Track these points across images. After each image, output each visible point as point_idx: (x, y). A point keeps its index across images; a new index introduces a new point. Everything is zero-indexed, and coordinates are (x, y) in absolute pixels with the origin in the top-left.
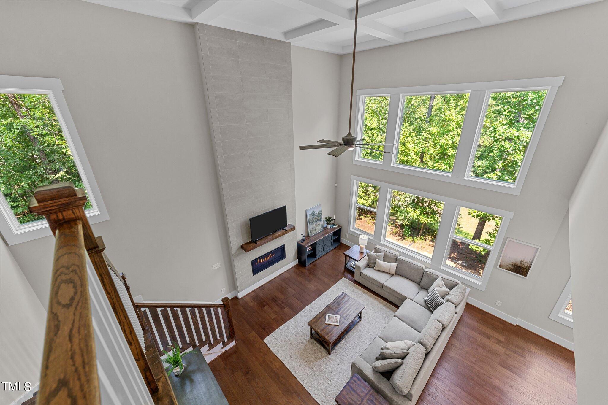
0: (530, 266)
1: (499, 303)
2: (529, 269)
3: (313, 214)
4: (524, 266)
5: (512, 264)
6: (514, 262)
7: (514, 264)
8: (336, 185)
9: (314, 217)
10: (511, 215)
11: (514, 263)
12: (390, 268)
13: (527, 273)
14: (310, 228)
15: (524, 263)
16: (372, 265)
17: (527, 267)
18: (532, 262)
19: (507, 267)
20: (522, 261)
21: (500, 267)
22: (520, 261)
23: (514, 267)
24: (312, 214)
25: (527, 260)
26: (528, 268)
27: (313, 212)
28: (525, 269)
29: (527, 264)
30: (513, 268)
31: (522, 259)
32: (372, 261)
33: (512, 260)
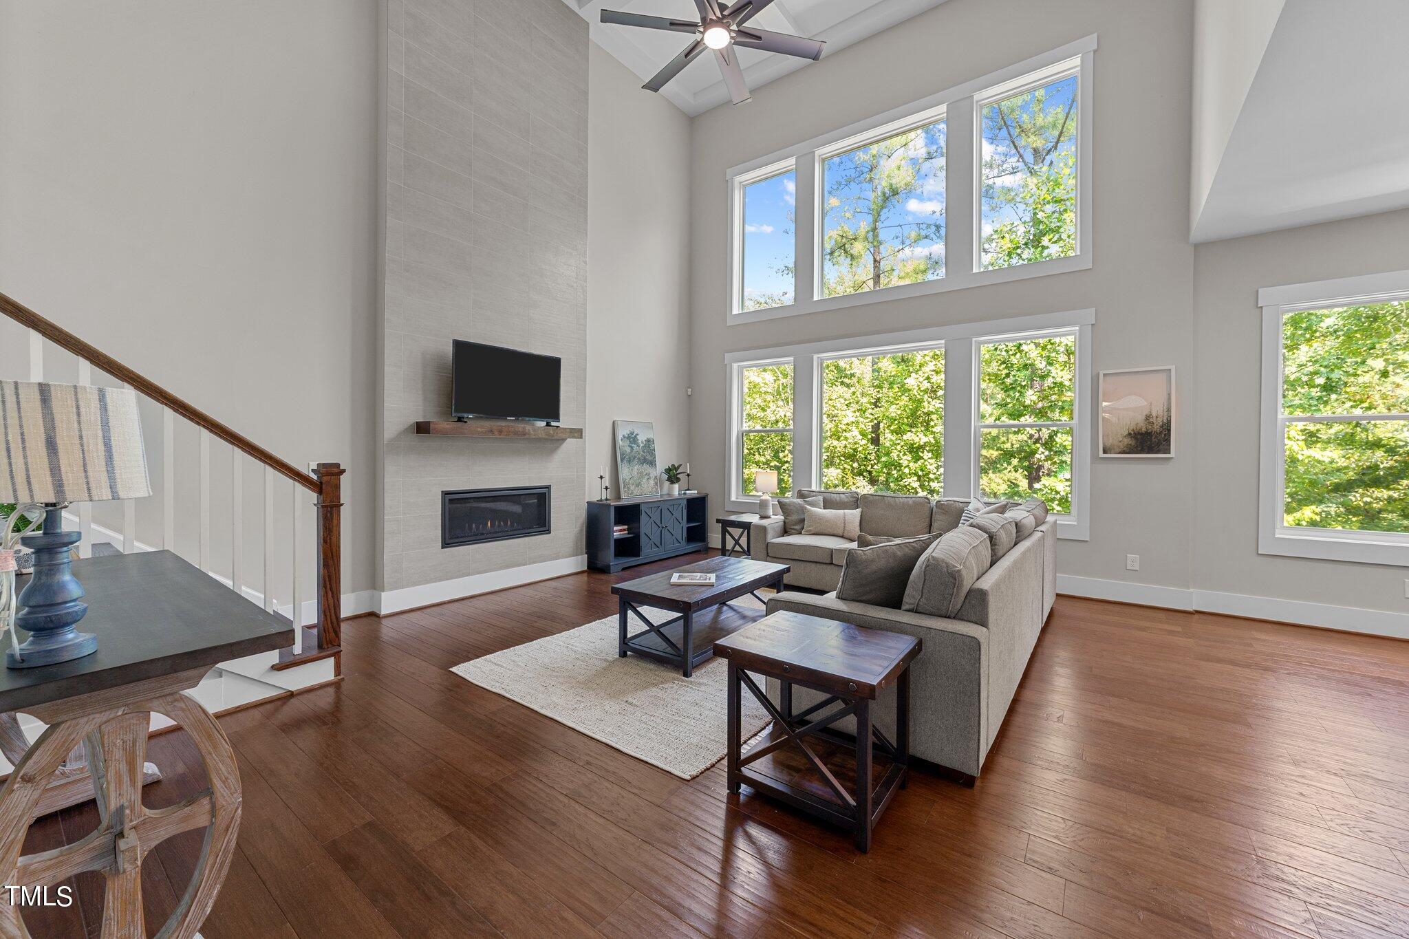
0: (1169, 422)
1: (1133, 561)
2: (1170, 430)
3: (632, 438)
4: (1156, 428)
5: (1130, 434)
6: (1133, 426)
7: (1132, 433)
8: (690, 390)
9: (635, 447)
10: (1089, 315)
11: (1133, 430)
12: (845, 520)
13: (1168, 441)
14: (625, 472)
15: (1154, 421)
16: (796, 527)
17: (1162, 426)
18: (1169, 410)
19: (1121, 444)
20: (1148, 417)
21: (1105, 452)
22: (1144, 418)
23: (1136, 439)
24: (628, 438)
25: (1158, 410)
26: (1167, 428)
27: (632, 433)
28: (1161, 433)
29: (1160, 420)
30: (1133, 443)
31: (1146, 412)
32: (794, 517)
33: (1126, 424)
